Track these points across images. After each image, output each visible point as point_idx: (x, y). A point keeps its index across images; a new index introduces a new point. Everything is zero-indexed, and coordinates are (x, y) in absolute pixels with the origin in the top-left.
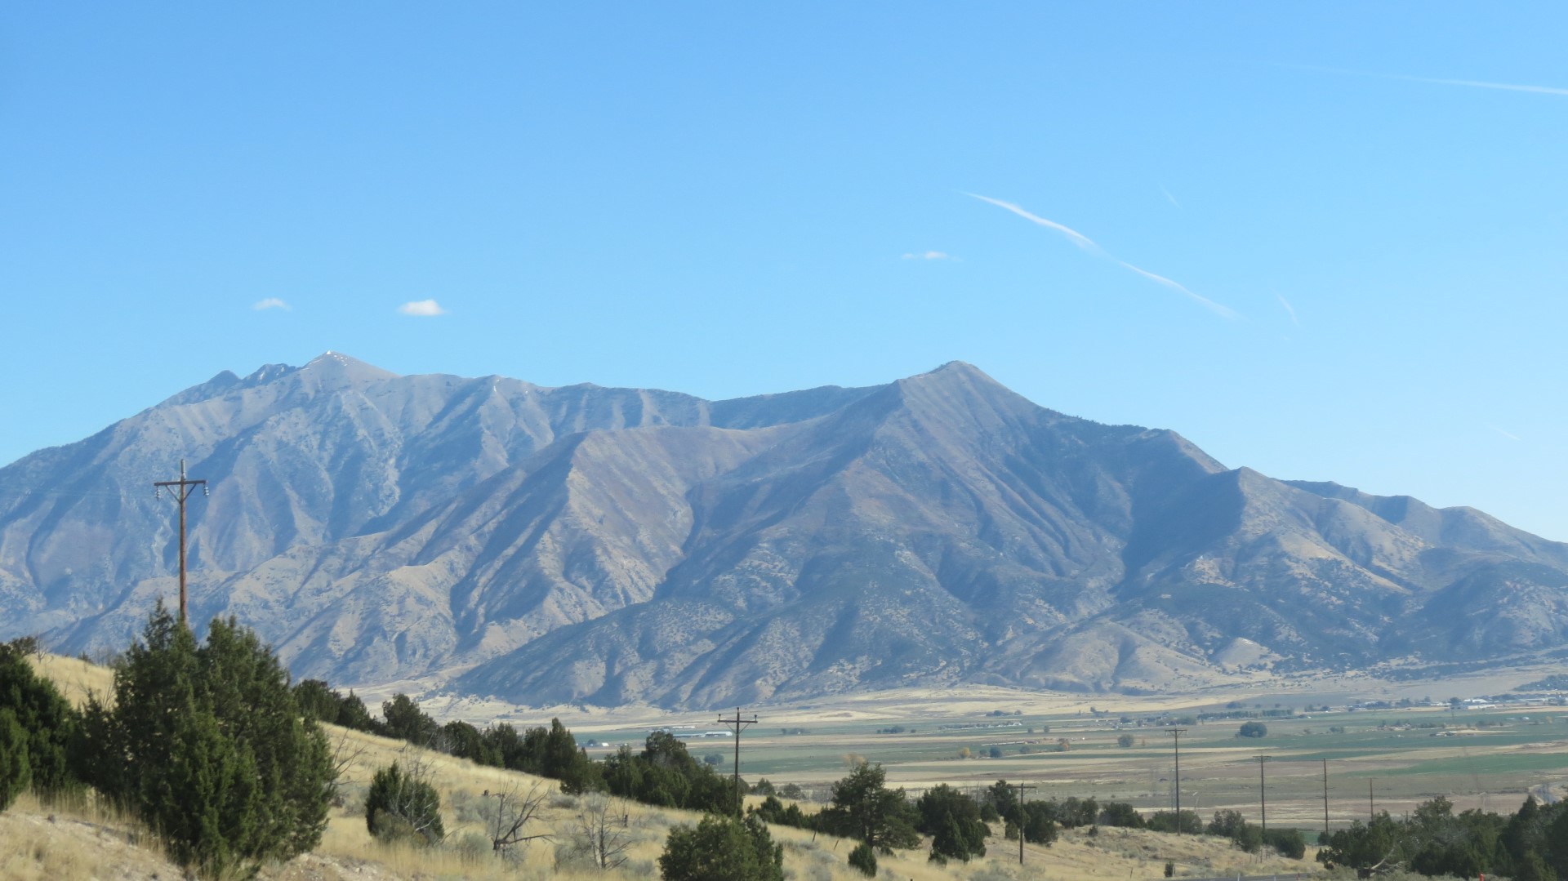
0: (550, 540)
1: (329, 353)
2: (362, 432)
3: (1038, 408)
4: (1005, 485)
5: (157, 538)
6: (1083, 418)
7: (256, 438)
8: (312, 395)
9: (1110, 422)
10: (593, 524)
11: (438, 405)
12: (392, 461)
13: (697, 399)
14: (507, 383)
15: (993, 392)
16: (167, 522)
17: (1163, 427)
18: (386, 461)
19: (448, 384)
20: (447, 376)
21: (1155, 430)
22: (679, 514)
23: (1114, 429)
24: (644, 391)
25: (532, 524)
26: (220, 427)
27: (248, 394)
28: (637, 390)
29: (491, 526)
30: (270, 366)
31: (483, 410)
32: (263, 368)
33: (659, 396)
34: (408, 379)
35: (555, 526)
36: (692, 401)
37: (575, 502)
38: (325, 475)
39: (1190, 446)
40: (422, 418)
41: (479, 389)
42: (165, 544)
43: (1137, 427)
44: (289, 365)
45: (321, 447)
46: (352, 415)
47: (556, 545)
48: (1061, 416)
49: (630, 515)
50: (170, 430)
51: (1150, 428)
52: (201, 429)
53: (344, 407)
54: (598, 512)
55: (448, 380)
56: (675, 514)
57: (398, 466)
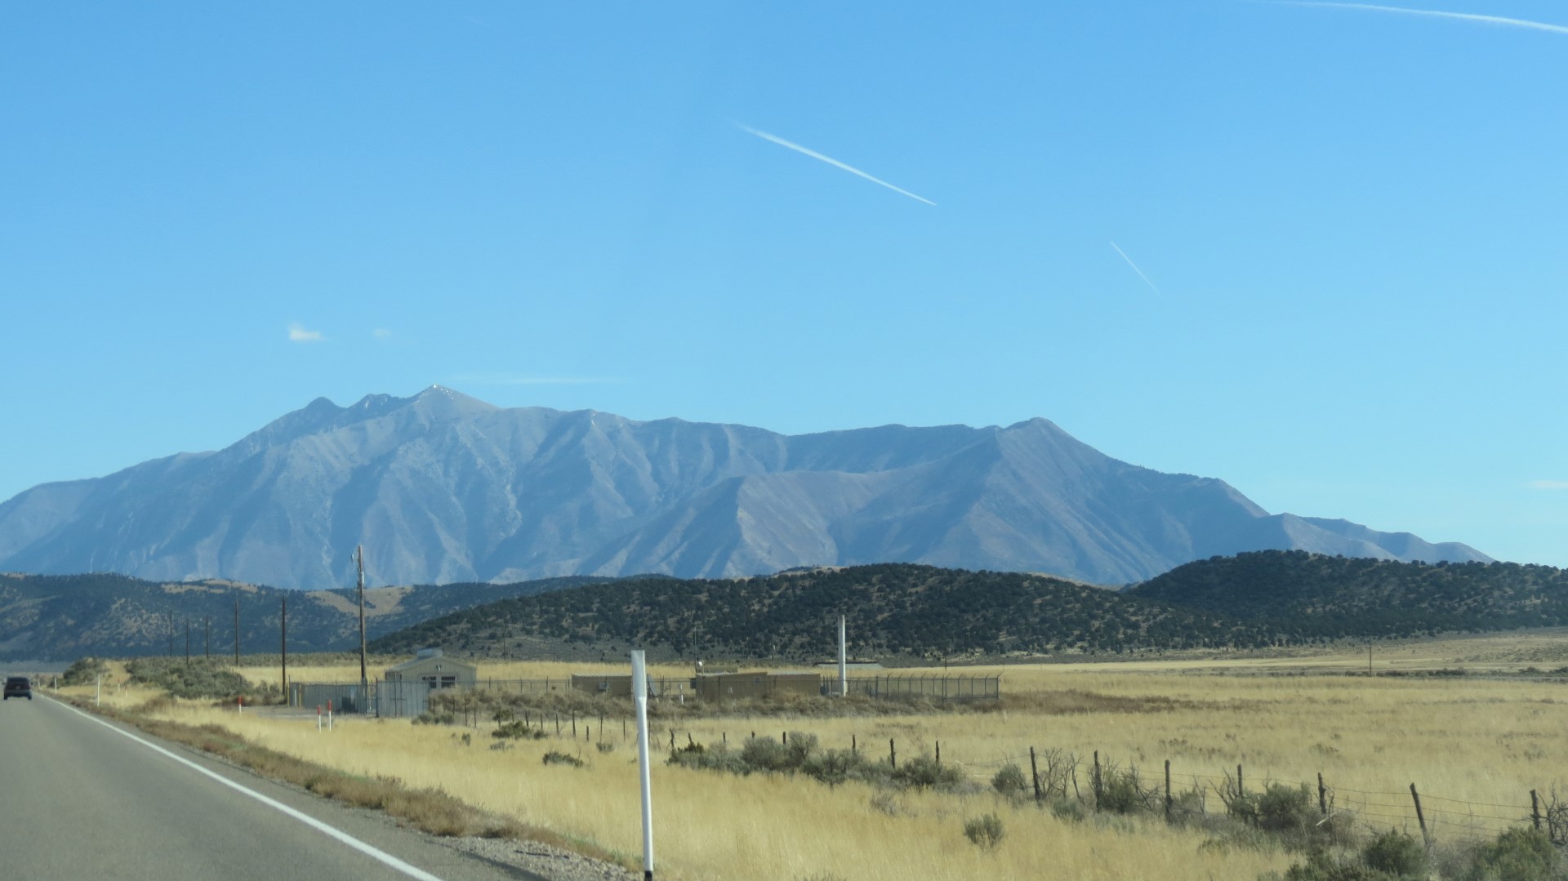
0: (733, 568)
1: (435, 387)
2: (480, 461)
3: (1108, 459)
4: (1091, 525)
5: (324, 556)
6: (1146, 468)
7: (392, 466)
8: (427, 425)
9: (1167, 471)
10: (765, 555)
11: (541, 435)
12: (509, 487)
13: (774, 434)
14: (603, 417)
15: (1070, 444)
16: (327, 541)
17: (1213, 477)
18: (504, 487)
19: (546, 416)
20: (544, 409)
21: (1206, 479)
22: (827, 546)
23: (1172, 477)
24: (726, 425)
25: (715, 554)
26: (352, 455)
27: (370, 424)
28: (719, 425)
29: (676, 555)
30: (373, 396)
31: (585, 441)
32: (367, 397)
33: (740, 430)
34: (512, 411)
35: (735, 556)
36: (770, 436)
37: (748, 536)
38: (454, 499)
39: (1236, 492)
40: (529, 447)
41: (577, 421)
42: (330, 561)
43: (1190, 476)
44: (392, 396)
45: (446, 473)
46: (469, 445)
47: (739, 572)
48: (1127, 466)
49: (790, 547)
50: (311, 459)
51: (1201, 476)
52: (336, 457)
53: (461, 438)
54: (765, 545)
55: (546, 414)
56: (824, 546)
57: (514, 490)
